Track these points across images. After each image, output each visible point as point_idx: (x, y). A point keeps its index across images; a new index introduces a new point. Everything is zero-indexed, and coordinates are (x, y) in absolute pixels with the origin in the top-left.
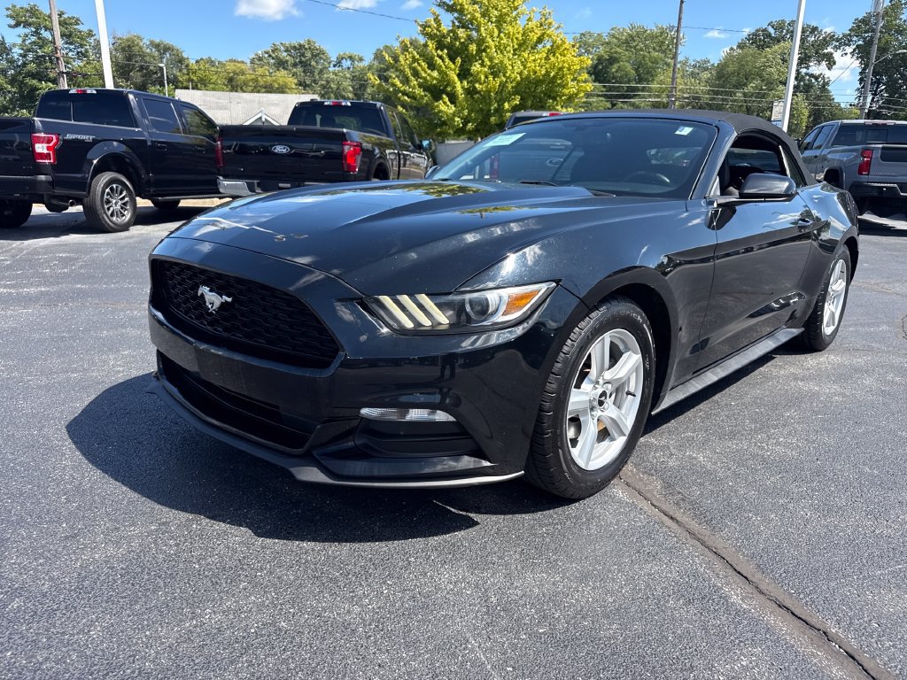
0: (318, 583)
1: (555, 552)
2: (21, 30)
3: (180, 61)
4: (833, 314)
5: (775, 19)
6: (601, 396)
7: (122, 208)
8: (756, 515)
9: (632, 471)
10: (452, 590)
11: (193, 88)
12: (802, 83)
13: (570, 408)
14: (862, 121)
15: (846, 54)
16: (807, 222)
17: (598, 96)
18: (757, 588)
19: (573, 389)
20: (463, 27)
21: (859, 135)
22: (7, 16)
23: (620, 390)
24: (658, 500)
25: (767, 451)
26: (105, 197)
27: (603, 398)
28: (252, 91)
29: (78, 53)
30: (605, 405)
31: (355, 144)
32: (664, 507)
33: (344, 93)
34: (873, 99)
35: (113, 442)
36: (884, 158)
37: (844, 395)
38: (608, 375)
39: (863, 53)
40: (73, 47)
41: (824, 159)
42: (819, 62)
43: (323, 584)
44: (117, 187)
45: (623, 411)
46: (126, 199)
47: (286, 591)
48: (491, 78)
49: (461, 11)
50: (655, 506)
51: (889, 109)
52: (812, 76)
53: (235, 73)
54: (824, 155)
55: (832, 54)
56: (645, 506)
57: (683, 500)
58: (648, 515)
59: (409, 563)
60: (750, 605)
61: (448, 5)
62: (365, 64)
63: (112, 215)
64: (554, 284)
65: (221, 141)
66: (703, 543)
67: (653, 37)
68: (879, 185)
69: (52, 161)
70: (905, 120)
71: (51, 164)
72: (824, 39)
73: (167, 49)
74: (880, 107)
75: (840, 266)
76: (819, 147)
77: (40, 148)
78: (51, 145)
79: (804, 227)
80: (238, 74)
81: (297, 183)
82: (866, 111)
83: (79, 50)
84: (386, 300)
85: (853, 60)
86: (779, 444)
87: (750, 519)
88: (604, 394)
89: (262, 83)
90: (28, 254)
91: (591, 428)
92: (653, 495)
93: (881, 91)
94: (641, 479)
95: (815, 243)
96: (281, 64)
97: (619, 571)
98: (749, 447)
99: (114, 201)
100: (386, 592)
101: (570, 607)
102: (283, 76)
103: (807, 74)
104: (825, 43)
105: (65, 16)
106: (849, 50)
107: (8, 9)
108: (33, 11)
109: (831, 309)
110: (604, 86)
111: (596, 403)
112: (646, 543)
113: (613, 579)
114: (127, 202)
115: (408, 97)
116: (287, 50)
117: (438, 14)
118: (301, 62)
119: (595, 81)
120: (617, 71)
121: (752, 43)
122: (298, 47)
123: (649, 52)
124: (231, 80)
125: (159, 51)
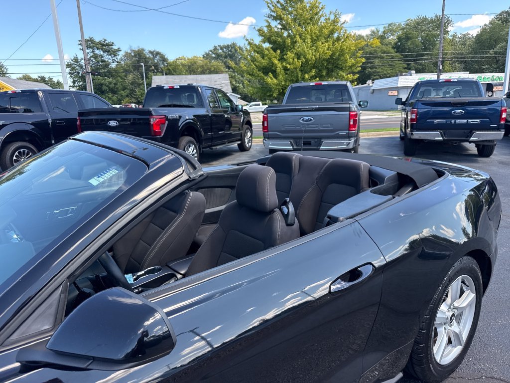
3: (164, 60)
22: (79, 44)
31: (160, 116)
40: (110, 57)
44: (24, 151)
48: (296, 60)
49: (281, 19)
67: (432, 21)
73: (158, 53)
83: (114, 58)
96: (218, 57)
105: (106, 42)
107: (79, 41)
108: (91, 41)
110: (402, 55)
115: (250, 75)
116: (222, 49)
117: (270, 22)
118: (229, 55)
119: (396, 52)
120: (411, 45)
121: (499, 20)
122: (227, 47)
123: (430, 31)
124: (189, 67)
125: (153, 56)
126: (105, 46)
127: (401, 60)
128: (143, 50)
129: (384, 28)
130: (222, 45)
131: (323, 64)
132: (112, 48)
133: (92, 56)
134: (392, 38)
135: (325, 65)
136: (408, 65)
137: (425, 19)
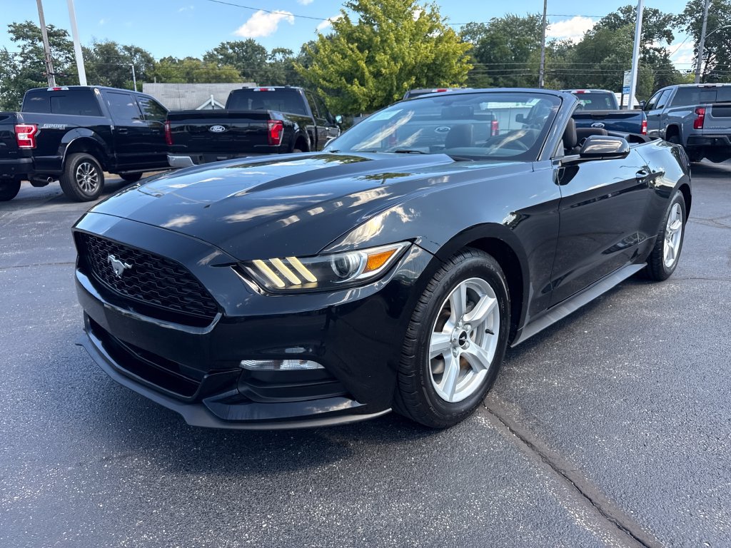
0: (206, 519)
1: (421, 480)
2: (21, 42)
3: (148, 60)
4: (672, 250)
5: (624, 5)
6: (461, 336)
7: (92, 181)
8: (601, 437)
9: (495, 398)
10: (324, 522)
11: (157, 82)
12: (647, 56)
13: (431, 350)
14: (696, 85)
15: (682, 31)
16: (644, 174)
17: (483, 73)
18: (599, 509)
19: (433, 333)
20: (367, 23)
21: (695, 96)
22: (9, 32)
23: (480, 329)
24: (516, 425)
25: (614, 375)
26: (78, 173)
27: (463, 338)
28: (205, 82)
29: (66, 57)
30: (466, 344)
31: (278, 122)
32: (521, 432)
33: (278, 81)
34: (706, 65)
35: (50, 388)
36: (714, 114)
37: (681, 321)
38: (466, 318)
39: (696, 29)
40: (62, 53)
41: (665, 116)
42: (660, 38)
43: (210, 519)
44: (87, 165)
45: (483, 347)
46: (95, 174)
47: (175, 528)
48: (392, 63)
49: (366, 10)
50: (513, 432)
51: (719, 73)
52: (656, 49)
53: (190, 67)
54: (666, 114)
55: (671, 31)
56: (504, 431)
57: (538, 425)
58: (505, 441)
59: (289, 496)
60: (592, 527)
61: (354, 6)
62: (295, 56)
63: (84, 187)
64: (409, 243)
65: (169, 124)
66: (553, 466)
67: (524, 23)
68: (712, 136)
69: (32, 146)
70: (729, 82)
71: (32, 149)
72: (664, 19)
73: (138, 51)
74: (712, 72)
75: (675, 209)
76: (662, 107)
77: (22, 136)
78: (31, 133)
79: (642, 179)
80: (193, 69)
81: (232, 155)
82: (701, 75)
83: (67, 55)
84: (260, 263)
85: (688, 35)
86: (623, 368)
87: (596, 441)
88: (464, 334)
89: (212, 75)
90: (14, 223)
91: (454, 365)
92: (512, 421)
93: (712, 59)
94: (502, 406)
95: (652, 190)
96: (228, 59)
97: (476, 497)
98: (598, 371)
99: (85, 177)
100: (264, 526)
101: (428, 536)
102: (228, 69)
103: (650, 48)
104: (664, 23)
105: (55, 29)
106: (685, 27)
107: (9, 26)
108: (30, 26)
109: (670, 246)
110: (487, 66)
111: (457, 342)
112: (502, 468)
113: (470, 506)
114: (96, 176)
115: (327, 81)
116: (232, 48)
117: (347, 13)
118: (244, 57)
119: (480, 62)
120: (498, 53)
121: (605, 26)
122: (241, 45)
123: (523, 36)
124: (188, 73)
125: (131, 54)
126: (53, 37)
127: (486, 73)
128: (115, 44)
129: (462, 28)
130: (232, 41)
131: (423, 71)
132: (64, 40)
133: (31, 52)
134: (472, 43)
135: (426, 71)
136: (496, 79)
137: (515, 20)
